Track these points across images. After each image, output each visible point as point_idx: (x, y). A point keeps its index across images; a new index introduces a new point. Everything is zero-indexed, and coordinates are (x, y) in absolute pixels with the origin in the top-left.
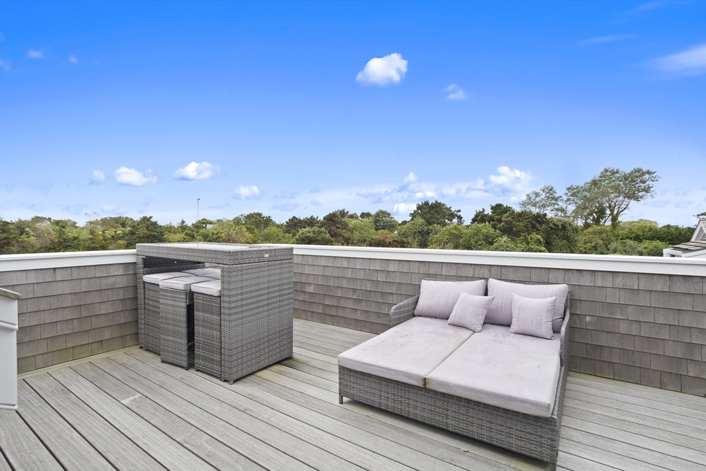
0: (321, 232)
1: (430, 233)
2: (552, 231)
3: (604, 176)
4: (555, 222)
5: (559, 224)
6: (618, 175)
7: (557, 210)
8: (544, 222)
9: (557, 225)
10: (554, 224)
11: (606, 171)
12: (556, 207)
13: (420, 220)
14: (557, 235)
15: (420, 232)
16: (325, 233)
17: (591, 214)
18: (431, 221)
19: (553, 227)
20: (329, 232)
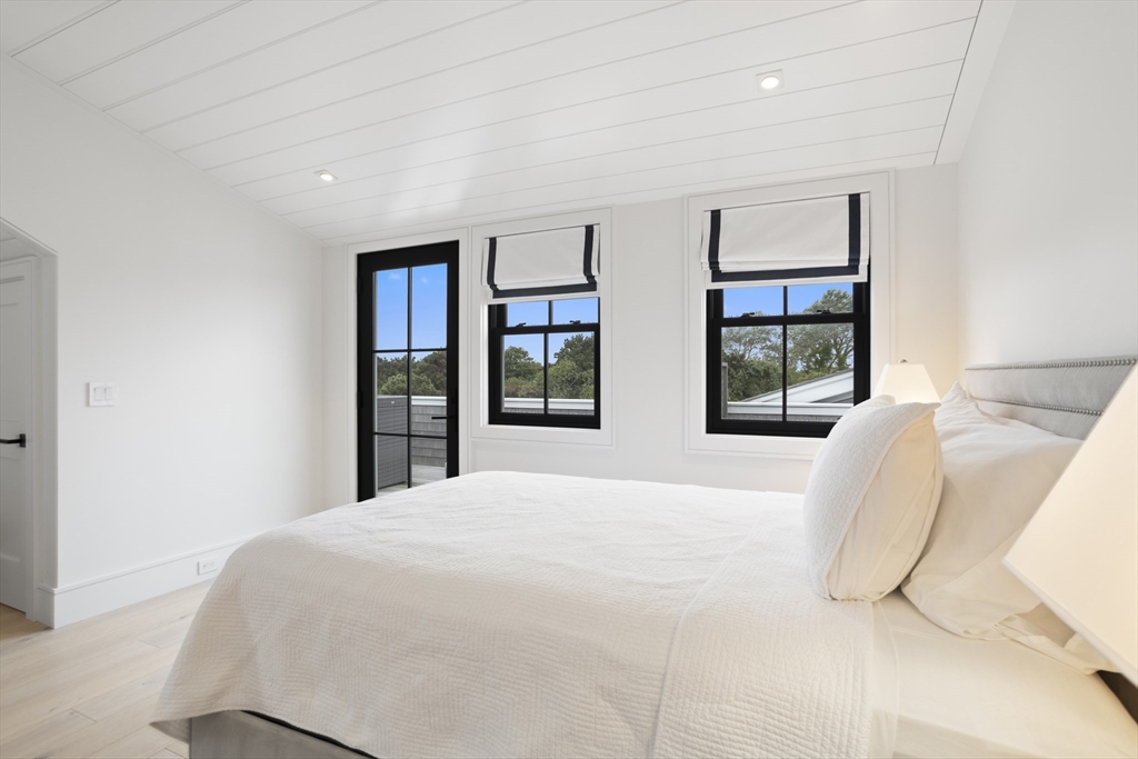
0: (422, 382)
1: (583, 383)
2: (752, 379)
3: (829, 301)
4: (755, 366)
5: (761, 368)
6: (845, 301)
7: (769, 348)
8: (741, 367)
9: (758, 371)
10: (754, 369)
11: (830, 294)
12: (768, 343)
13: (569, 364)
14: (759, 385)
15: (570, 382)
16: (428, 383)
17: (814, 355)
18: (585, 364)
19: (753, 373)
20: (433, 381)
